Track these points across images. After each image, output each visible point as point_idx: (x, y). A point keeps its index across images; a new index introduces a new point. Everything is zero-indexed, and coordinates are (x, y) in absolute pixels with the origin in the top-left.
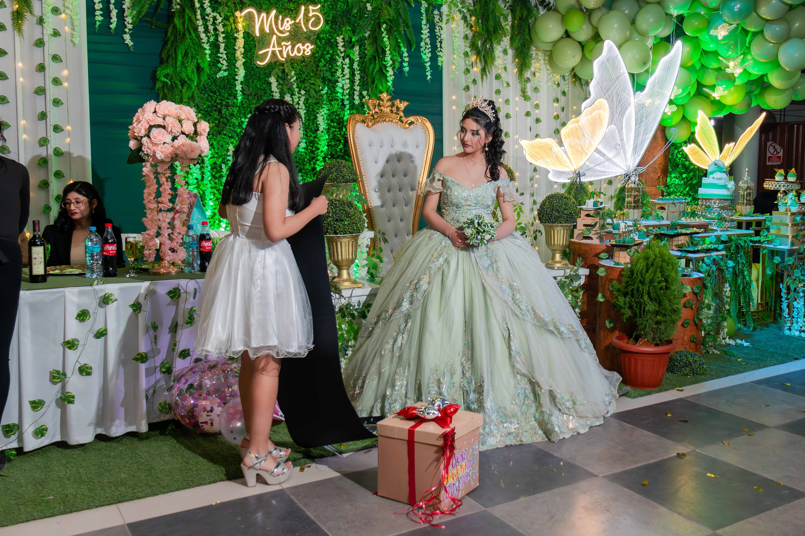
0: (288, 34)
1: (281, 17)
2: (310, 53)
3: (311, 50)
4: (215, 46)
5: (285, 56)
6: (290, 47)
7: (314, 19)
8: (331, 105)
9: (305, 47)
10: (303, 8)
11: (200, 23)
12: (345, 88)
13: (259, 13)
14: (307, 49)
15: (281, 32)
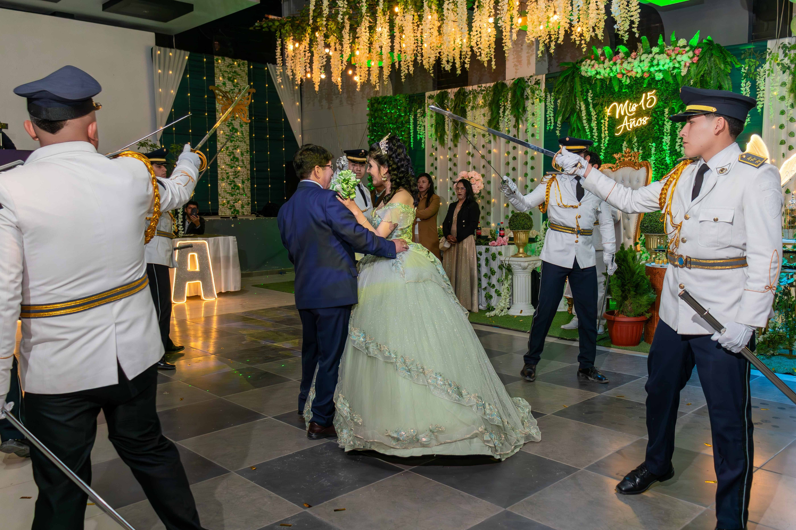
0: (634, 113)
1: (630, 104)
2: (646, 123)
3: (647, 121)
4: (591, 130)
5: (631, 127)
6: (634, 122)
7: (650, 100)
8: (661, 154)
9: (643, 120)
10: (644, 95)
11: (584, 118)
12: (667, 142)
13: (619, 103)
14: (644, 121)
15: (631, 113)
